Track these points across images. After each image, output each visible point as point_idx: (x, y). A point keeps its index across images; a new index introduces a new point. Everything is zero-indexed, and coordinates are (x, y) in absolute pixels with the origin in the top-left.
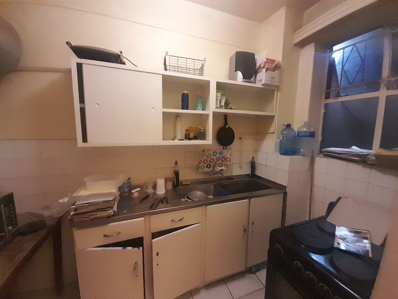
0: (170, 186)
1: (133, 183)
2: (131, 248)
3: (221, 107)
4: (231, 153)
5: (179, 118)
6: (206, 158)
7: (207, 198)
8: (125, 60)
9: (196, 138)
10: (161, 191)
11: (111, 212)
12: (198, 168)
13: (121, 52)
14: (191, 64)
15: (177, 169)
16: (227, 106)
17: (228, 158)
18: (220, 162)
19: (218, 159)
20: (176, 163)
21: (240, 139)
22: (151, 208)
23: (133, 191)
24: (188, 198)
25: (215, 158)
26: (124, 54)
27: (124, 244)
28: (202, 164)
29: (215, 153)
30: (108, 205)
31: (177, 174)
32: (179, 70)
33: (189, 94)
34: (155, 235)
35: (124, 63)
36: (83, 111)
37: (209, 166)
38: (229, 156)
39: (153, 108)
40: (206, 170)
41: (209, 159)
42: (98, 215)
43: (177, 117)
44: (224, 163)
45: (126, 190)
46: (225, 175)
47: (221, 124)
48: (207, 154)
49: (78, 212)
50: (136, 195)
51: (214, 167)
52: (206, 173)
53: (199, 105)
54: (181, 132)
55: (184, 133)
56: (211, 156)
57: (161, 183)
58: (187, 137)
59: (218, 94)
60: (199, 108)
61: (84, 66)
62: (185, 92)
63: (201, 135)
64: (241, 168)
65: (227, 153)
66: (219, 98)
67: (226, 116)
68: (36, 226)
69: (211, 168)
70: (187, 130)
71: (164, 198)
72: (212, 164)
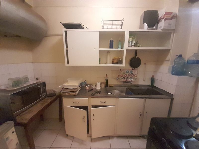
0: (103, 86)
1: (87, 83)
2: (82, 110)
3: (132, 46)
4: (138, 72)
5: (109, 53)
6: (122, 74)
7: (121, 94)
8: (83, 27)
9: (117, 63)
10: (98, 88)
11: (75, 93)
12: (118, 79)
13: (81, 23)
14: (115, 24)
15: (107, 78)
16: (136, 45)
17: (135, 75)
18: (130, 76)
19: (129, 75)
20: (107, 75)
21: (145, 64)
22: (92, 94)
23: (86, 86)
24: (111, 93)
25: (127, 74)
26: (83, 24)
27: (80, 107)
28: (120, 77)
29: (128, 72)
30: (74, 90)
31: (107, 81)
32: (108, 28)
33: (114, 40)
34: (93, 107)
35: (84, 28)
36: (67, 51)
37: (124, 78)
38: (136, 74)
39: (95, 48)
40: (122, 80)
41: (124, 75)
42: (71, 94)
43: (108, 52)
44: (133, 77)
45: (84, 85)
46: (133, 84)
47: (132, 56)
48: (123, 72)
49: (64, 91)
50: (88, 88)
51: (127, 79)
52: (123, 82)
53: (119, 46)
54: (109, 60)
55: (111, 60)
56: (125, 73)
57: (99, 84)
58: (113, 63)
59: (130, 38)
60: (119, 47)
61: (67, 32)
62: (112, 39)
63: (120, 62)
64: (144, 81)
65: (135, 72)
66: (131, 41)
67: (136, 51)
68: (53, 95)
69: (125, 79)
70: (113, 59)
71: (99, 91)
72: (126, 77)
